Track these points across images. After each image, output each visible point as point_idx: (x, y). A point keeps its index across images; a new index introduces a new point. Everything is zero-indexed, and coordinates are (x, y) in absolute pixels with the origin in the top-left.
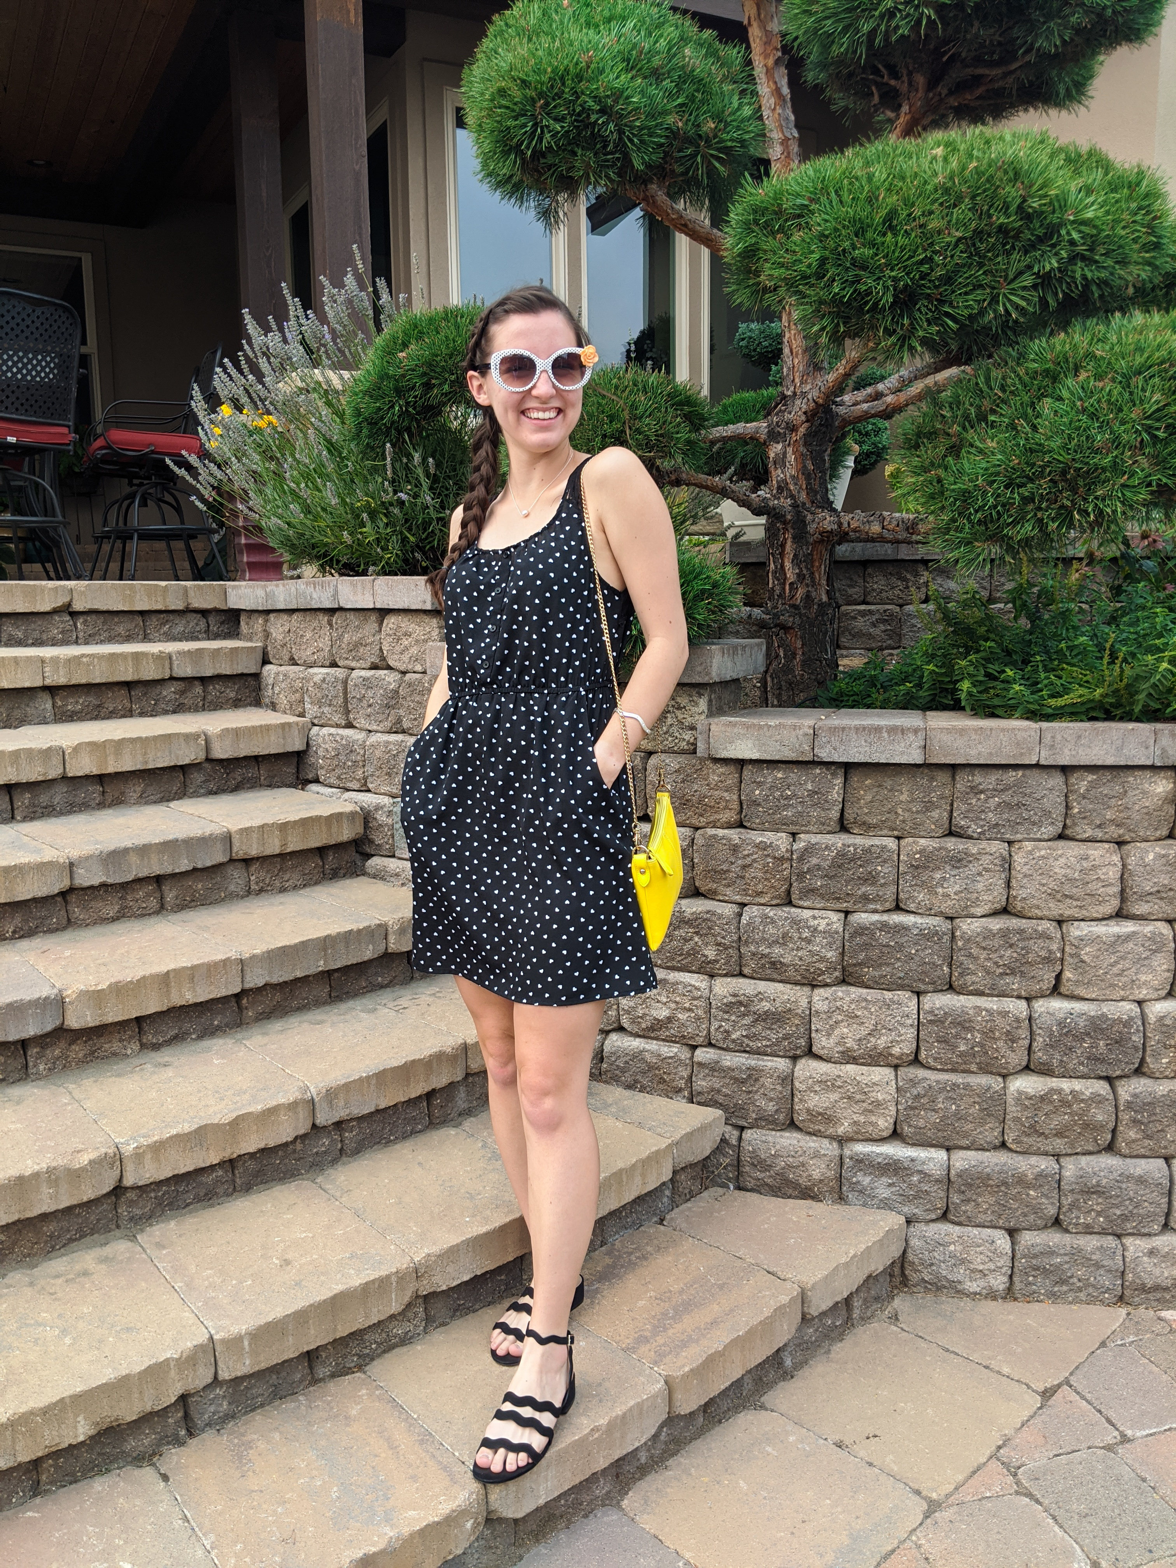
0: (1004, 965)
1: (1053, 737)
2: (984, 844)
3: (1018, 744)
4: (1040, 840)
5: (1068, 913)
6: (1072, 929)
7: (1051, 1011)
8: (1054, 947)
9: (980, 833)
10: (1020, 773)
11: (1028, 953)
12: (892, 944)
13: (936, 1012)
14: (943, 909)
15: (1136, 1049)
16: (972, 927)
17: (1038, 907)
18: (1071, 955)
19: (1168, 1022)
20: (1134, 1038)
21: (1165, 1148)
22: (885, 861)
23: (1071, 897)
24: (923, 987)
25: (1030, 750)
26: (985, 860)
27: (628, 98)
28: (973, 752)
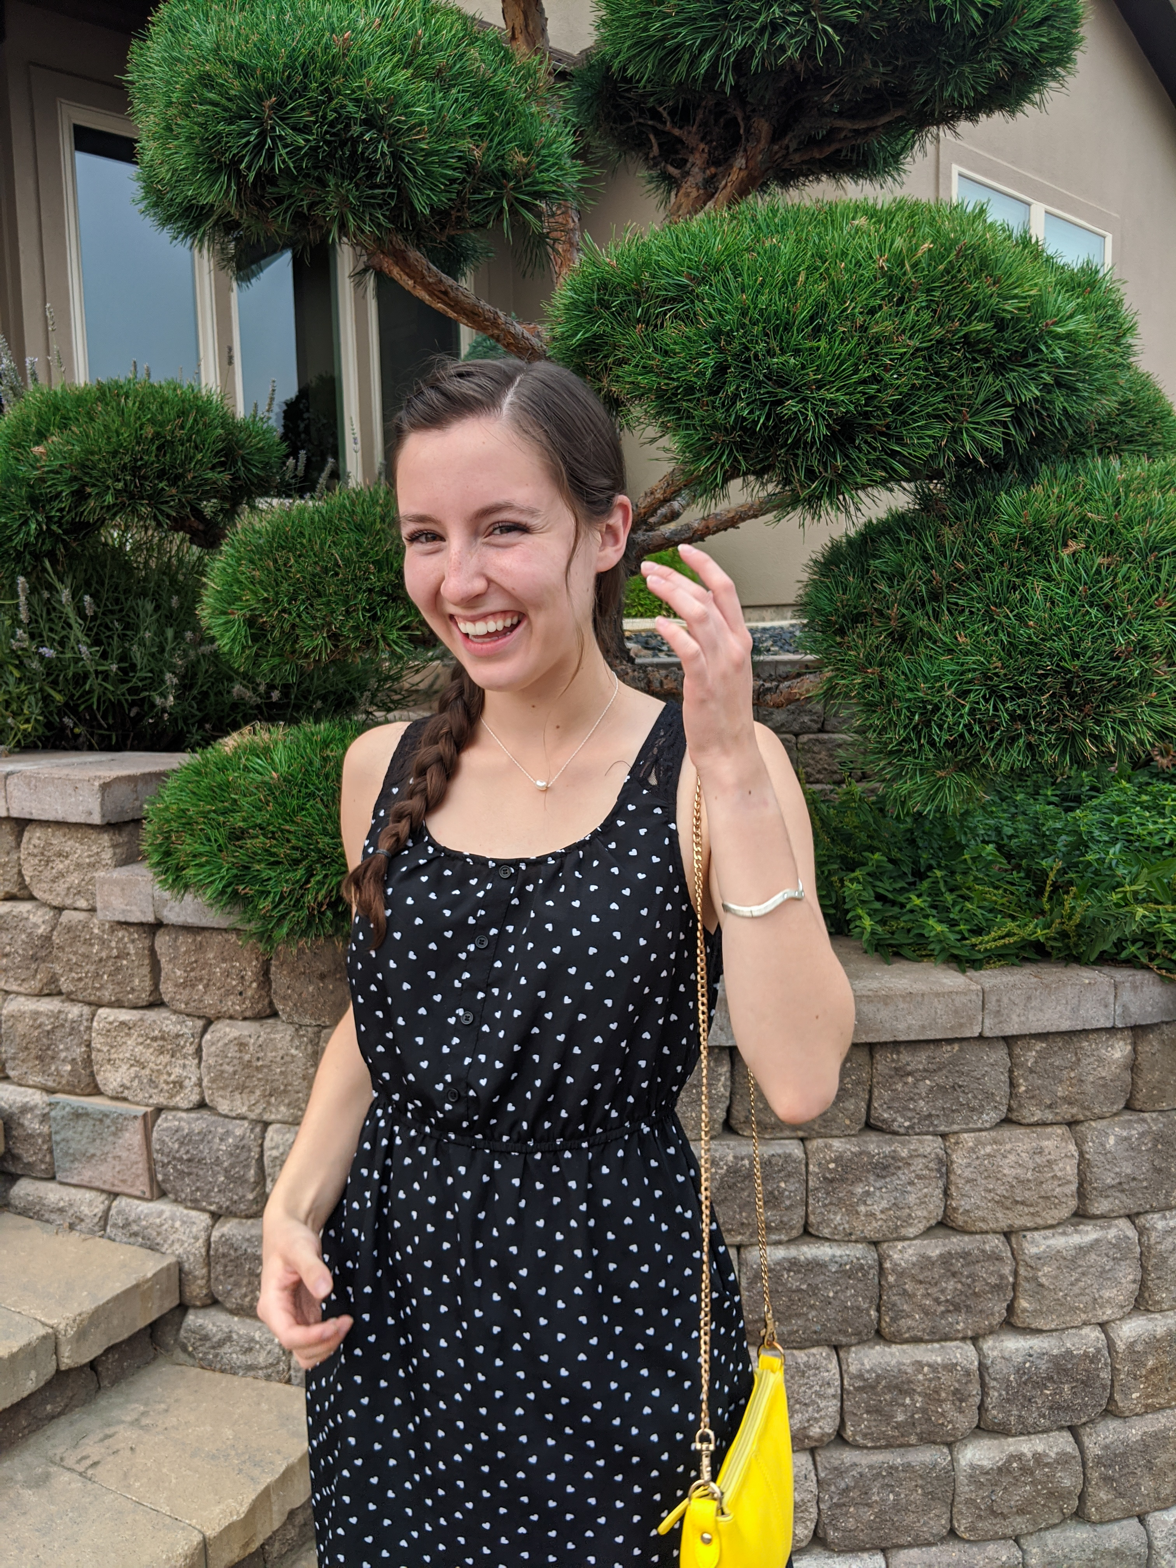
0: (947, 1301)
1: (998, 1001)
2: (914, 1142)
3: (956, 1012)
4: (980, 1130)
5: (1018, 1223)
6: (1026, 1245)
7: (1007, 1355)
8: (1007, 1270)
9: (908, 1128)
10: (956, 1047)
11: (974, 1281)
12: (804, 1287)
13: (867, 1376)
14: (867, 1234)
15: (1104, 1387)
16: (906, 1256)
17: (983, 1220)
18: (1027, 1279)
19: (1139, 1348)
20: (1102, 1375)
21: (1140, 1504)
22: (789, 1175)
23: (1023, 1203)
24: (844, 1340)
25: (971, 1019)
26: (918, 1165)
27: (406, 106)
28: (902, 1026)
